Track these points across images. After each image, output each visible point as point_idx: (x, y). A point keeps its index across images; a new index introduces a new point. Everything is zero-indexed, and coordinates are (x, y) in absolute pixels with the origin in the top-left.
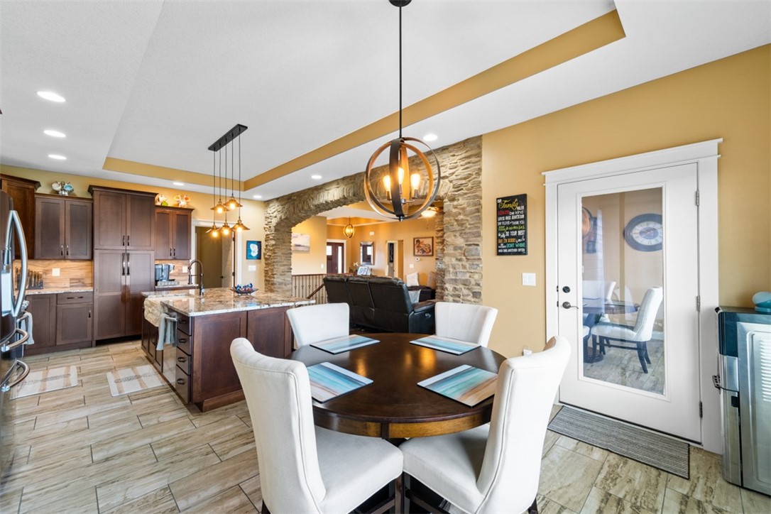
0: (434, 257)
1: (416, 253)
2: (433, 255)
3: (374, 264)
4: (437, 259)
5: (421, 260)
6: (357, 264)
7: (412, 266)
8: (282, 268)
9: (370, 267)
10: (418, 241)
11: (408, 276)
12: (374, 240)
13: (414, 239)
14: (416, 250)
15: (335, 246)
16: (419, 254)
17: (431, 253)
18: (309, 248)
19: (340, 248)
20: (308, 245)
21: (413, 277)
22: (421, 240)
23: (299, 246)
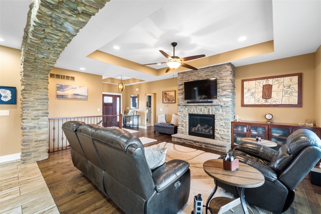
0: (177, 104)
1: (164, 102)
2: (175, 102)
3: (138, 108)
4: (178, 105)
5: (167, 106)
6: (128, 108)
7: (161, 110)
8: (35, 112)
9: (136, 110)
10: (166, 94)
11: (159, 116)
12: (138, 94)
13: (163, 92)
14: (164, 100)
15: (115, 97)
16: (166, 102)
17: (174, 101)
18: (87, 97)
19: (118, 99)
20: (86, 94)
21: (162, 117)
22: (167, 93)
23: (78, 95)
